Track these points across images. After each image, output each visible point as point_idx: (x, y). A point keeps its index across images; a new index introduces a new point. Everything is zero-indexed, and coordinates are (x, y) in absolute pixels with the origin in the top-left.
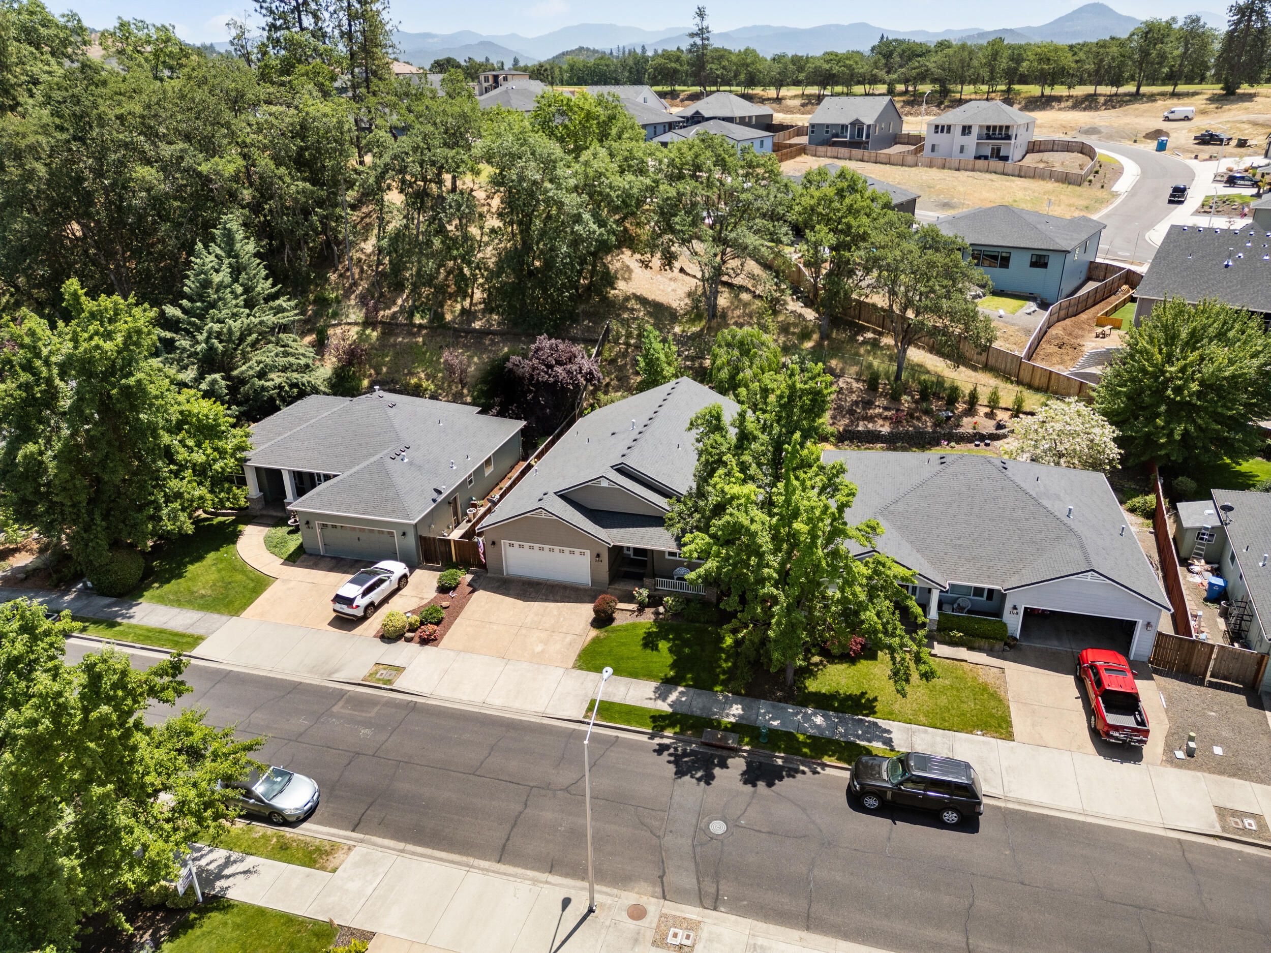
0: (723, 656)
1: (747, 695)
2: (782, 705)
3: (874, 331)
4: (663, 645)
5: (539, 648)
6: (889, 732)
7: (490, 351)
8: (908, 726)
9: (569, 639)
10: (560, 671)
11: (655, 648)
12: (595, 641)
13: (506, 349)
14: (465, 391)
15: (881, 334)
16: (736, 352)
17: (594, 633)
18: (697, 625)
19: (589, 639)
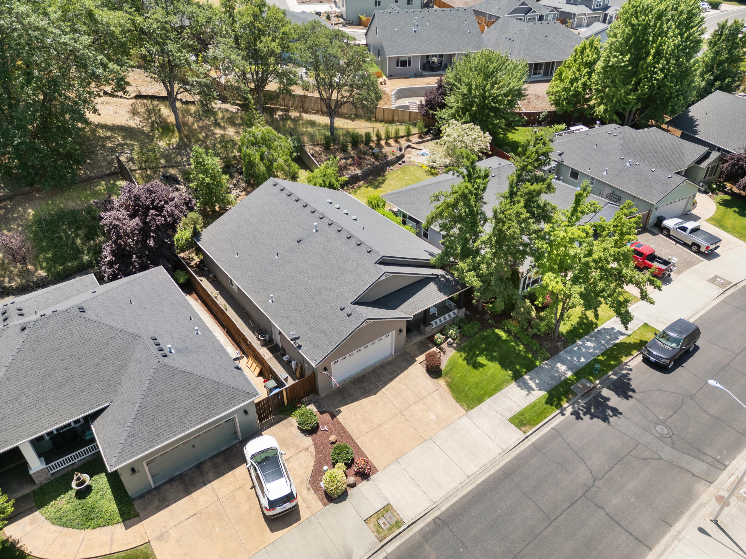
0: (513, 344)
1: (552, 356)
2: (568, 348)
3: (282, 110)
4: (482, 360)
5: (433, 417)
6: (613, 329)
7: (15, 219)
8: (611, 320)
9: (436, 395)
10: (465, 419)
11: (482, 365)
12: (449, 385)
13: (31, 212)
14: (30, 267)
15: (287, 111)
16: (264, 149)
17: (441, 382)
18: (477, 336)
19: (446, 388)
